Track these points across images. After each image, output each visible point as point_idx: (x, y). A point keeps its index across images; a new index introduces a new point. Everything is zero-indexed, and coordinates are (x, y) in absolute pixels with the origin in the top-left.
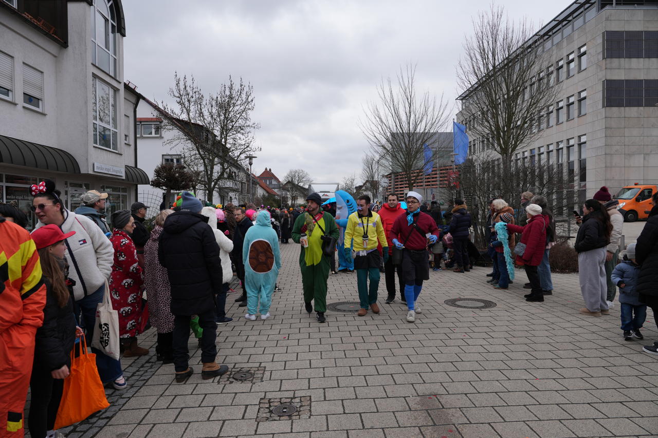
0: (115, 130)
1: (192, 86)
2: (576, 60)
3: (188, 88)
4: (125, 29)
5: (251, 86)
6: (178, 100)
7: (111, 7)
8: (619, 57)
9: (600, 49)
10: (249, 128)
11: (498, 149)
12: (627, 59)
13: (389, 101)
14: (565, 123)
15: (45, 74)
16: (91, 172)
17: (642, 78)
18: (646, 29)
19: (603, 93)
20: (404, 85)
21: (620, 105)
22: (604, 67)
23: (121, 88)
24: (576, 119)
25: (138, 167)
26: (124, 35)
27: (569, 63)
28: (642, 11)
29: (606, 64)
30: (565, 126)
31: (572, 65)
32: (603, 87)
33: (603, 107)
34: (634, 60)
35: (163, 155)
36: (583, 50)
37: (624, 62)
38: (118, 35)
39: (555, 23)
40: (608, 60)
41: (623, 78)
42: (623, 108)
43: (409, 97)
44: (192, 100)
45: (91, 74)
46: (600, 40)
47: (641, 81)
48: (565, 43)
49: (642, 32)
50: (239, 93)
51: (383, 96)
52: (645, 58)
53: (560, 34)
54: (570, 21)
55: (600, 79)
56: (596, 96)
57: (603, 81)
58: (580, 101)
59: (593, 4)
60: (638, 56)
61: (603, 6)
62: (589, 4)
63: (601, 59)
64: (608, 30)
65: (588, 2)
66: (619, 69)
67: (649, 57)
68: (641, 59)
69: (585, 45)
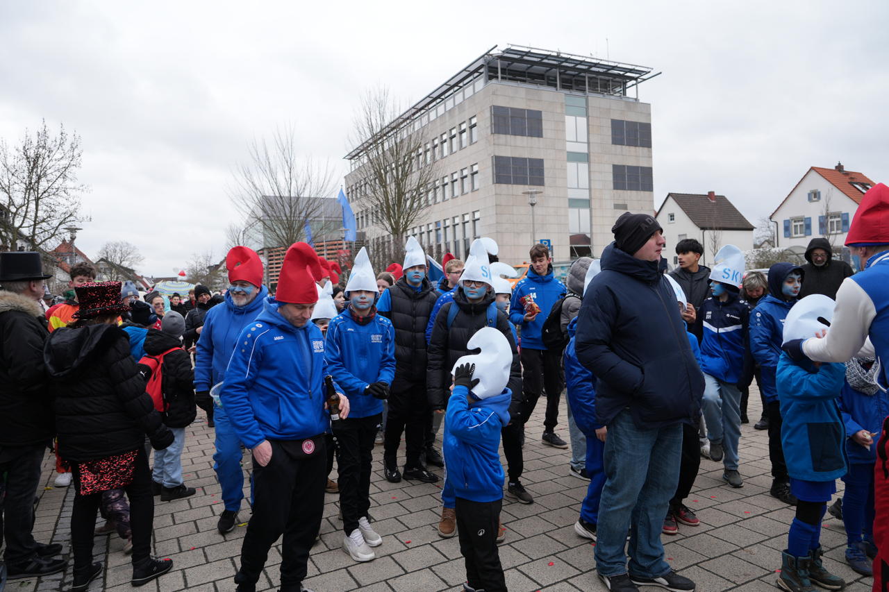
2: (468, 130)
8: (506, 134)
9: (488, 124)
10: (74, 190)
11: (390, 229)
12: (512, 136)
13: (264, 164)
14: (460, 197)
17: (526, 157)
18: (528, 108)
19: (493, 168)
20: (282, 144)
21: (508, 182)
22: (492, 142)
24: (470, 193)
27: (462, 132)
28: (524, 89)
29: (494, 140)
30: (460, 200)
31: (464, 135)
32: (493, 162)
33: (493, 183)
34: (519, 138)
36: (474, 121)
37: (510, 138)
39: (446, 87)
40: (496, 135)
41: (509, 155)
42: (510, 186)
43: (289, 160)
46: (488, 114)
47: (526, 159)
48: (457, 112)
49: (525, 110)
51: (256, 157)
52: (528, 136)
53: (453, 99)
54: (461, 87)
55: (490, 154)
56: (486, 171)
57: (493, 157)
58: (473, 174)
59: (481, 73)
60: (523, 134)
61: (490, 78)
62: (478, 74)
63: (490, 133)
64: (494, 104)
65: (476, 71)
66: (506, 145)
67: (531, 135)
68: (525, 138)
69: (475, 116)
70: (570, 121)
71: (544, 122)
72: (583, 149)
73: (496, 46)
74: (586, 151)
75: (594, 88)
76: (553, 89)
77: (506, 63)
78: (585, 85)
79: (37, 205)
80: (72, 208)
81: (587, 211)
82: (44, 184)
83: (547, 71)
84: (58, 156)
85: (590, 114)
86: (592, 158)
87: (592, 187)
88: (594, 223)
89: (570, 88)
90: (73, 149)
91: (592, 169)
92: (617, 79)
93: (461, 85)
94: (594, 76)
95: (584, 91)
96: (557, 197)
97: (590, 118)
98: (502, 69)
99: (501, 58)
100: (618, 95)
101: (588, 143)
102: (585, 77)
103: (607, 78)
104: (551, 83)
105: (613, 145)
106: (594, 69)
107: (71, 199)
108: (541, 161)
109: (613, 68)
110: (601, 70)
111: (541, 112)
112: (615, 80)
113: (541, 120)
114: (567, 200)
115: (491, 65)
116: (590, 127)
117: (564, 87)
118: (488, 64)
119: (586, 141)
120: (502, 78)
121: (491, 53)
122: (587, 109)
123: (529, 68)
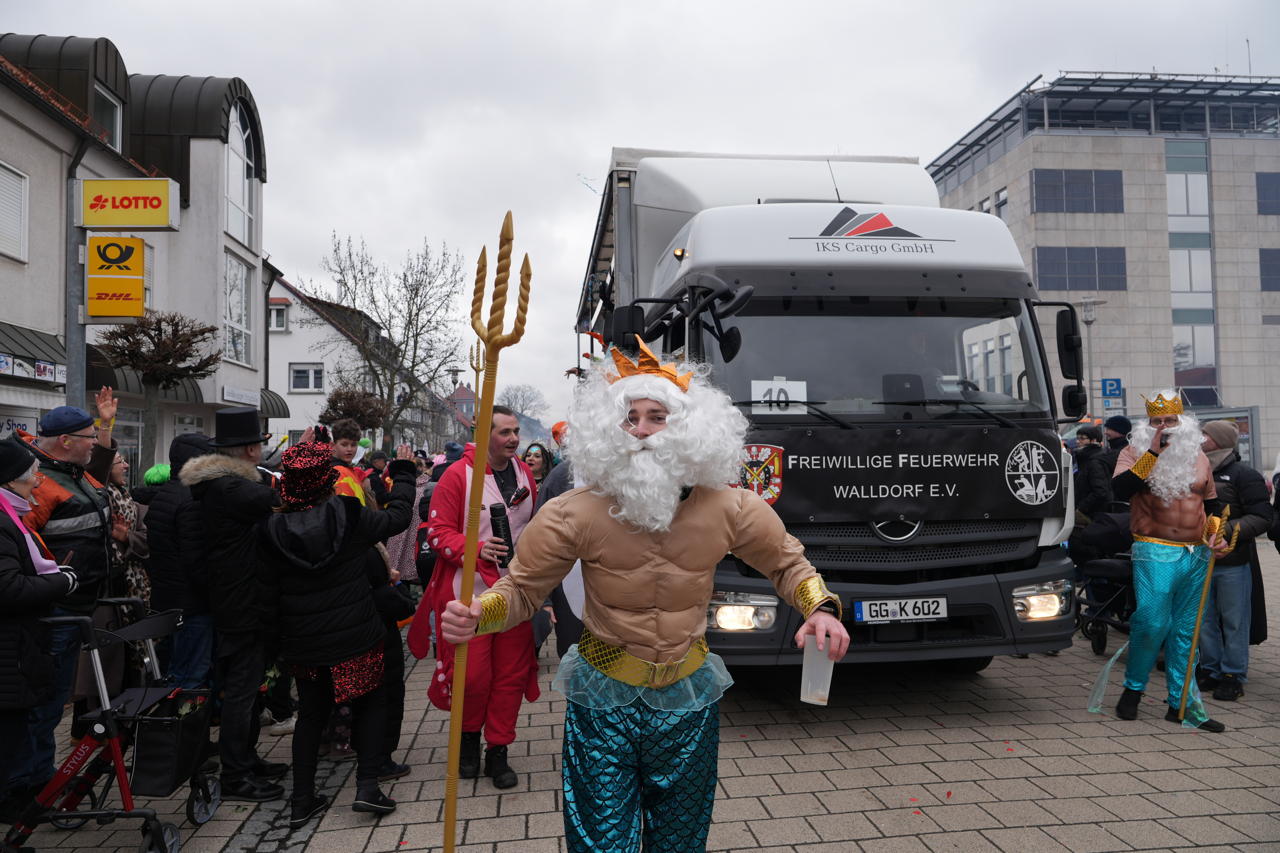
0: (248, 332)
1: (360, 254)
2: (994, 211)
3: (354, 257)
4: (265, 171)
5: (460, 256)
6: (338, 277)
7: (247, 141)
8: (1056, 211)
9: (1027, 197)
12: (1068, 214)
15: (155, 250)
16: (219, 401)
17: (1093, 245)
18: (1097, 168)
19: (1034, 267)
21: (1060, 287)
22: (1033, 227)
23: (259, 265)
25: (270, 389)
26: (263, 181)
28: (1090, 138)
29: (1036, 222)
32: (1034, 258)
34: (1080, 216)
35: (290, 364)
36: (1003, 195)
37: (1065, 219)
38: (256, 181)
39: (959, 149)
40: (1039, 215)
41: (1063, 244)
42: (1064, 293)
44: (359, 276)
45: (223, 248)
46: (1025, 183)
47: (1092, 249)
48: (976, 183)
49: (1090, 171)
50: (440, 266)
52: (1097, 212)
53: (970, 166)
54: (984, 146)
55: (1029, 246)
57: (1033, 249)
59: (1016, 122)
60: (1087, 209)
61: (1031, 127)
62: (1011, 123)
63: (1029, 213)
64: (1037, 167)
65: (1008, 118)
66: (1057, 229)
67: (1102, 209)
68: (1091, 215)
69: (1005, 188)
70: (1175, 182)
71: (1124, 187)
72: (1202, 226)
73: (1040, 77)
74: (1206, 229)
75: (1221, 122)
76: (1144, 133)
77: (1059, 100)
78: (1204, 120)
79: (416, 342)
80: (453, 345)
81: (1210, 329)
82: (423, 317)
83: (1133, 105)
84: (439, 282)
85: (1214, 167)
86: (1218, 240)
87: (1219, 289)
88: (1222, 349)
89: (1176, 128)
90: (455, 272)
91: (1217, 259)
92: (1268, 105)
93: (984, 142)
94: (1222, 103)
95: (1202, 130)
96: (1150, 307)
97: (1214, 175)
98: (1050, 112)
99: (1048, 94)
100: (1271, 130)
101: (1211, 216)
102: (1203, 108)
103: (1247, 105)
104: (1140, 123)
105: (1262, 217)
106: (1220, 93)
107: (451, 335)
108: (1120, 253)
109: (1259, 87)
110: (1236, 93)
111: (1119, 173)
112: (1263, 106)
113: (1121, 185)
114: (1170, 312)
115: (1030, 107)
116: (1215, 189)
117: (1163, 127)
118: (1028, 105)
119: (1207, 213)
120: (1051, 125)
121: (1032, 88)
122: (1208, 161)
123: (1099, 104)
